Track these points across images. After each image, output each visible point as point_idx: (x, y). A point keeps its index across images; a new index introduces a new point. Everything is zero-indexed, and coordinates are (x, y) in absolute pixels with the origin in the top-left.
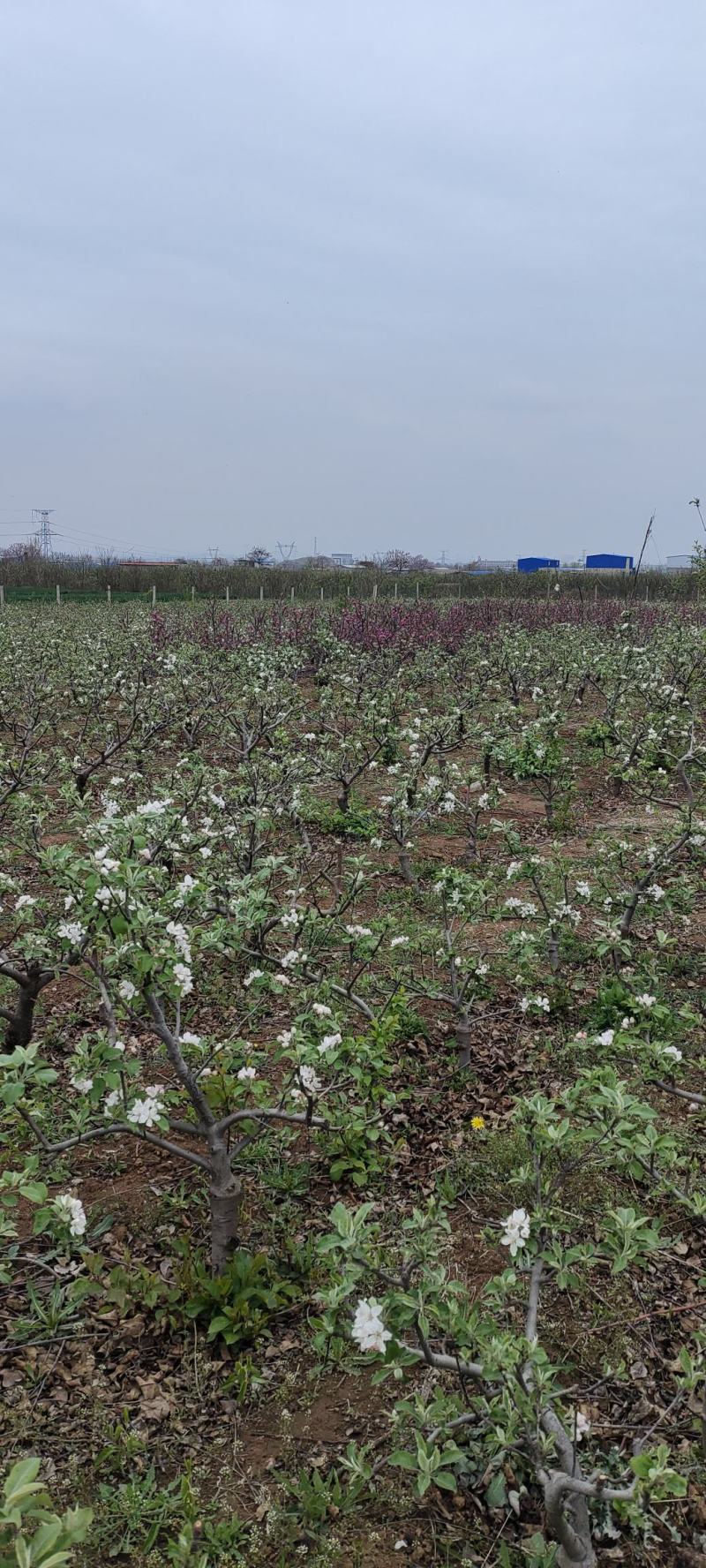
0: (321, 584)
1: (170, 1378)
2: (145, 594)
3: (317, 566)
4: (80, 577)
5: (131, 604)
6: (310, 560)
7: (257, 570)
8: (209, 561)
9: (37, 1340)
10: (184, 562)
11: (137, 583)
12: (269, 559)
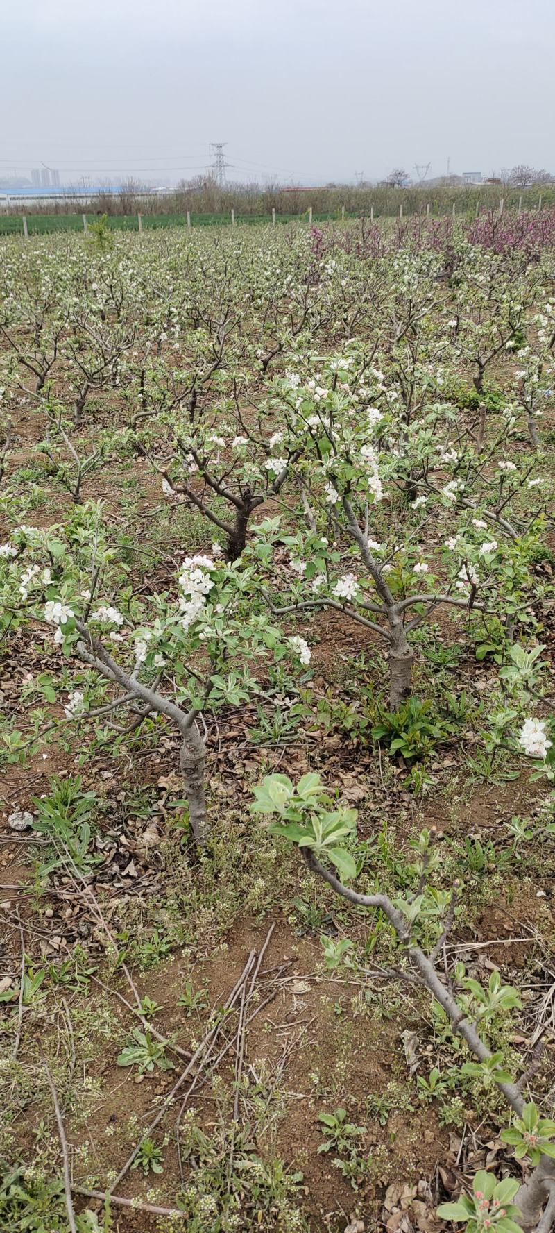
0: (453, 200)
1: (362, 776)
2: (303, 215)
3: (449, 185)
4: (250, 202)
5: (293, 223)
6: (444, 179)
7: (397, 190)
8: (356, 184)
9: (267, 744)
10: (335, 187)
11: (296, 206)
12: (407, 180)
